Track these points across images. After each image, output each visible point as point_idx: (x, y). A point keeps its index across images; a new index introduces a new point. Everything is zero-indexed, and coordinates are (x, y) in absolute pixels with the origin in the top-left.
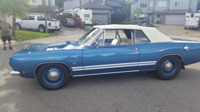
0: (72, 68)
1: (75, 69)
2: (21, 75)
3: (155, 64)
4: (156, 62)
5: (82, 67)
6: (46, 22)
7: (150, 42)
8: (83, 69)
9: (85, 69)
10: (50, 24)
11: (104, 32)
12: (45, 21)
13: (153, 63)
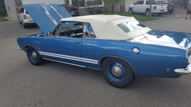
6: (151, 6)
7: (96, 37)
10: (155, 8)
12: (149, 5)
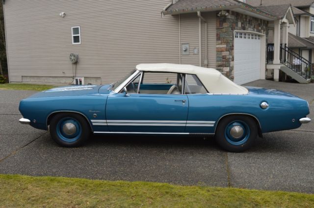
0: (92, 121)
1: (96, 122)
2: (31, 124)
3: (213, 125)
4: (214, 122)
5: (105, 121)
7: (208, 92)
8: (106, 124)
9: (109, 124)
11: (140, 74)
13: (211, 124)
